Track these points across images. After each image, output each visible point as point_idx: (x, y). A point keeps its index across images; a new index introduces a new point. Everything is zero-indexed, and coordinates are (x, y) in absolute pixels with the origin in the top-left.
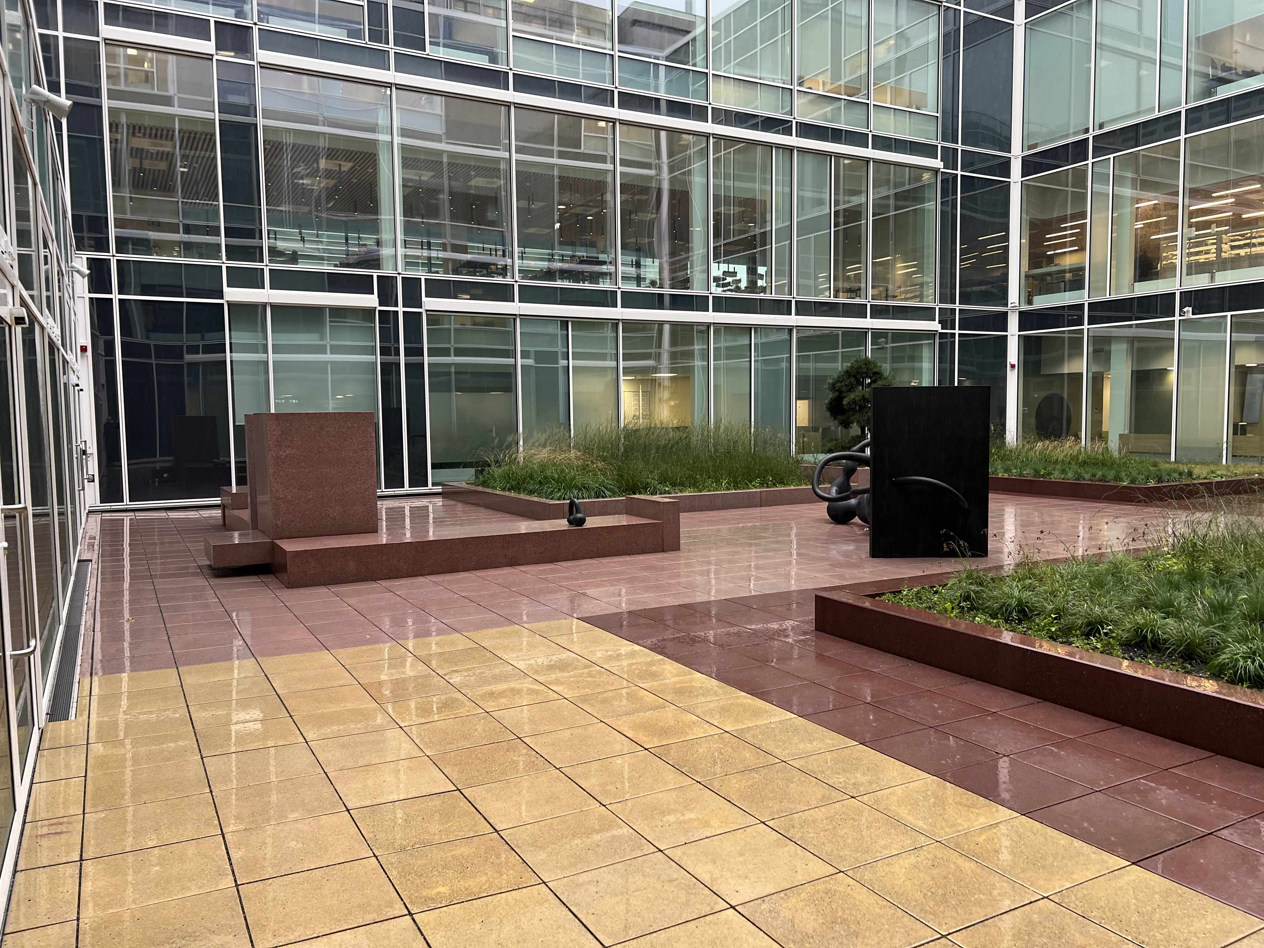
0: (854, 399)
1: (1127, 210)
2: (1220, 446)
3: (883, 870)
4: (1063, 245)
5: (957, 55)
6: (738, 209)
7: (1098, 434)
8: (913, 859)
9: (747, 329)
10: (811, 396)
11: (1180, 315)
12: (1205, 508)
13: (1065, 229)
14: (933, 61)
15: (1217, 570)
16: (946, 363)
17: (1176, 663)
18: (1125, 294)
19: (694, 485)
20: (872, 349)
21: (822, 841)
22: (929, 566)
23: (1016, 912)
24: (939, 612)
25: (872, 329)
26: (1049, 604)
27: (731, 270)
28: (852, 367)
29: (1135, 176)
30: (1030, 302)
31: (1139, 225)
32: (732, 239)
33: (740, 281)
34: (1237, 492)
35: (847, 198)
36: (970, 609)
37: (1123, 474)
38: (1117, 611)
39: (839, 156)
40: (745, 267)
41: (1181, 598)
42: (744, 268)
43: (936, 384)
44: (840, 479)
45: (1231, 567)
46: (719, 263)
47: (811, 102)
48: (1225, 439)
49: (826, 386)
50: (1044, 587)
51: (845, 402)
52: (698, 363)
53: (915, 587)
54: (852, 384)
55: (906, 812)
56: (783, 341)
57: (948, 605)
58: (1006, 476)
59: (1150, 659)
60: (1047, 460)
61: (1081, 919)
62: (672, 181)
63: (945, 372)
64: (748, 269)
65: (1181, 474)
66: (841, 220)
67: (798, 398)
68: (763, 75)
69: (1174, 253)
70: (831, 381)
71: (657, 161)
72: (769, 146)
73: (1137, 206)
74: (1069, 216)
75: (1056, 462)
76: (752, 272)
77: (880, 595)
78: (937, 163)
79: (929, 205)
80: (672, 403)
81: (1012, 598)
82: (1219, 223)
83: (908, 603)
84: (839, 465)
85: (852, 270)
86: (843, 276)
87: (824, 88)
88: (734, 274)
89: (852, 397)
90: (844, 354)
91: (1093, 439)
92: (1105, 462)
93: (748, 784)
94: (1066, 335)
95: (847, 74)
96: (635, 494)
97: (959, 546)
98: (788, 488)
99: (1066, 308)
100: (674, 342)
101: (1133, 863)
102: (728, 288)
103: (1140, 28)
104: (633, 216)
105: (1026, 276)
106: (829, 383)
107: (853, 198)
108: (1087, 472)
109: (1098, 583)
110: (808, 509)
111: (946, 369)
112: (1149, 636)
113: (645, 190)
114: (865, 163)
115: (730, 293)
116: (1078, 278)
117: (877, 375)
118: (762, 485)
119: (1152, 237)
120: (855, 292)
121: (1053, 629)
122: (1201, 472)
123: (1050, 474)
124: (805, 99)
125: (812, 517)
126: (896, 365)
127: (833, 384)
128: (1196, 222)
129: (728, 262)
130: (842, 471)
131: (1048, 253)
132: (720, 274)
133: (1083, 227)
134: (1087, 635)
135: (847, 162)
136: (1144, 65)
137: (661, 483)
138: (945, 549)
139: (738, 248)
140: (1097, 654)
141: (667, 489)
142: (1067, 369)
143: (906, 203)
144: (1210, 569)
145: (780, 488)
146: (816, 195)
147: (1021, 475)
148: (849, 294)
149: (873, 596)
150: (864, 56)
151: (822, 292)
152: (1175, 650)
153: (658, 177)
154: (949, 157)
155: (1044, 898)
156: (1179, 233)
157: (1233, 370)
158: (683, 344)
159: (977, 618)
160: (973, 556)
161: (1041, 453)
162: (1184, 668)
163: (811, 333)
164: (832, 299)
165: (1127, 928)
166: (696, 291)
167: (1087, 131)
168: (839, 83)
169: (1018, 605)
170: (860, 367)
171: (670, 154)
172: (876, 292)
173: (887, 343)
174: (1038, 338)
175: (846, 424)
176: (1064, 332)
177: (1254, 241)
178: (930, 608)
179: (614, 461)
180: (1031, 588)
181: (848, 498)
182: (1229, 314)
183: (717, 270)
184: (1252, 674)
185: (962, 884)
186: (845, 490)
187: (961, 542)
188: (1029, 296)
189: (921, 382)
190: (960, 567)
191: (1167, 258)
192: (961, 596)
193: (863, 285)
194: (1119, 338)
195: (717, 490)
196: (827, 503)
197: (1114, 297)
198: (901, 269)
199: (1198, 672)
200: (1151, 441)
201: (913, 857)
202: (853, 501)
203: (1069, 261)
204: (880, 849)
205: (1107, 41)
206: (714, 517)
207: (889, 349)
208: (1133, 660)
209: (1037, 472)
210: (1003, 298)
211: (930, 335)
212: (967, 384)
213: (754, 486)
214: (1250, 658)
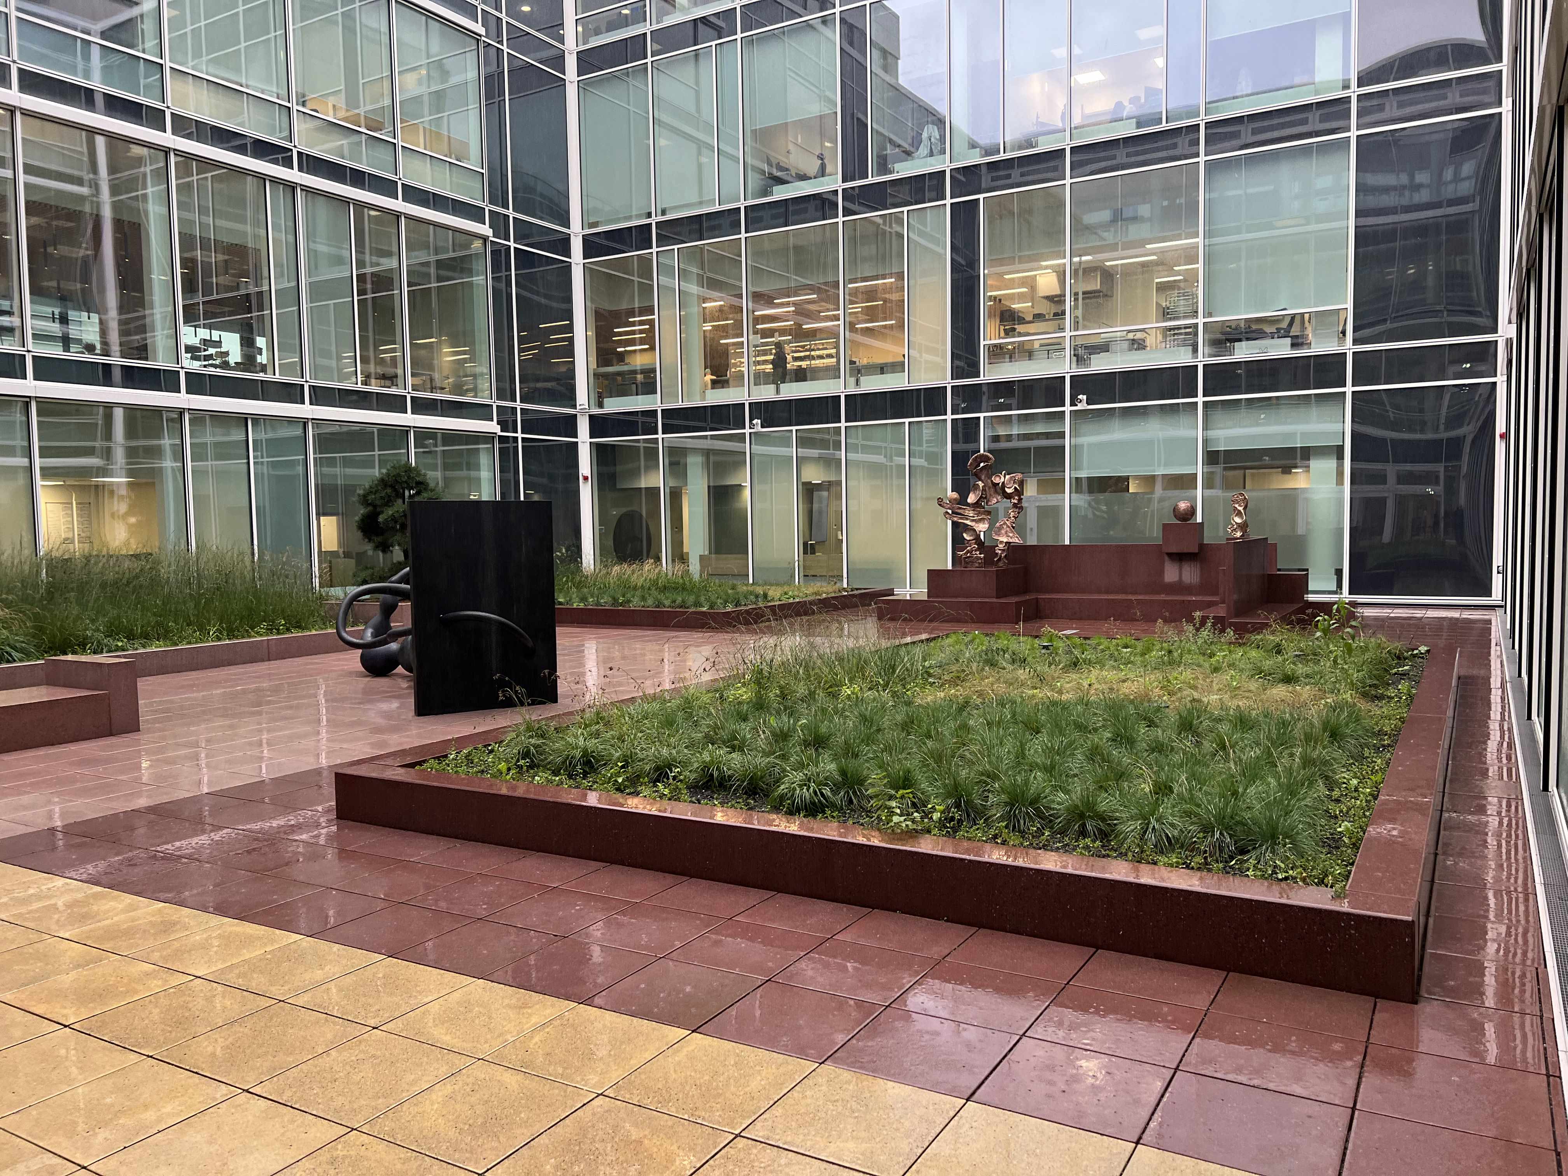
0: (392, 515)
1: (694, 310)
2: (792, 565)
3: (410, 1113)
4: (632, 342)
5: (502, 103)
6: (221, 257)
7: (680, 556)
8: (448, 1089)
9: (243, 420)
10: (340, 511)
11: (750, 428)
12: (770, 631)
13: (633, 324)
14: (473, 106)
15: (783, 696)
16: (509, 472)
17: (741, 800)
18: (697, 402)
19: (165, 635)
20: (415, 452)
21: (330, 1095)
22: (481, 720)
23: (567, 1120)
24: (493, 776)
25: (414, 427)
26: (616, 751)
27: (215, 338)
28: (388, 475)
29: (701, 272)
30: (601, 406)
31: (708, 327)
32: (215, 297)
33: (227, 354)
34: (798, 614)
35: (375, 259)
36: (531, 767)
37: (702, 598)
38: (686, 751)
39: (361, 206)
40: (238, 335)
41: (745, 730)
42: (236, 337)
43: (498, 498)
44: (376, 618)
45: (794, 691)
46: (195, 327)
47: (318, 129)
48: (796, 558)
49: (355, 499)
50: (612, 732)
51: (381, 519)
52: (168, 464)
53: (464, 748)
54: (389, 496)
55: (443, 1031)
56: (296, 438)
57: (503, 766)
58: (582, 605)
59: (717, 799)
60: (626, 586)
61: (636, 1109)
62: (115, 206)
63: (508, 484)
64: (242, 338)
65: (757, 596)
66: (369, 286)
67: (318, 515)
68: (250, 83)
69: (742, 360)
70: (361, 492)
71: (91, 176)
72: (262, 178)
73: (704, 305)
74: (637, 310)
75: (635, 588)
76: (248, 343)
77: (420, 763)
78: (485, 230)
79: (478, 279)
80: (133, 520)
81: (577, 748)
82: (783, 332)
83: (455, 769)
84: (377, 600)
85: (387, 352)
86: (375, 357)
87: (335, 114)
88: (218, 344)
89: (391, 513)
90: (382, 457)
91: (673, 561)
92: (682, 587)
93: (228, 1043)
94: (641, 445)
95: (368, 101)
96: (65, 653)
97: (516, 692)
98: (309, 633)
99: (640, 414)
100: (131, 432)
101: (693, 1031)
102: (210, 362)
103: (698, 110)
104: (50, 250)
105: (594, 375)
106: (359, 495)
107: (383, 260)
108: (667, 598)
109: (669, 722)
110: (334, 661)
111: (510, 480)
112: (716, 774)
113: (74, 216)
114: (394, 218)
115: (214, 369)
116: (649, 381)
117: (421, 485)
118: (270, 631)
119: (722, 342)
120: (390, 379)
121: (620, 780)
122: (775, 593)
123: (629, 601)
124: (311, 124)
125: (342, 670)
126: (449, 474)
127: (365, 496)
128: (762, 329)
129: (210, 327)
130: (378, 607)
131: (619, 350)
132: (194, 341)
133: (651, 323)
134: (655, 782)
135: (373, 213)
136: (704, 151)
137: (109, 636)
138: (501, 698)
139: (227, 309)
140: (665, 802)
141: (120, 644)
142: (645, 482)
143: (450, 274)
144: (777, 696)
145: (296, 634)
146: (333, 251)
147: (598, 604)
148: (383, 381)
149: (412, 766)
150: (387, 84)
151: (346, 377)
152: (739, 786)
153: (95, 199)
154: (499, 223)
155: (599, 1095)
156: (744, 339)
157: (800, 487)
158: (147, 437)
159: (536, 778)
160: (533, 703)
161: (619, 577)
162: (748, 804)
163: (336, 429)
164: (360, 387)
165: (684, 1107)
166: (160, 362)
167: (649, 215)
168: (357, 111)
169: (583, 756)
170: (399, 475)
171: (113, 169)
172: (418, 381)
173: (436, 446)
174: (613, 447)
175: (385, 547)
176: (638, 441)
177: (813, 353)
178: (482, 772)
179: (28, 607)
180: (597, 735)
181: (385, 642)
182: (794, 428)
183: (190, 336)
184: (808, 801)
185: (507, 1104)
186: (383, 632)
187: (518, 688)
188: (599, 397)
189: (480, 495)
190: (518, 720)
191: (735, 366)
192: (519, 753)
193: (400, 371)
194: (695, 450)
195: (202, 641)
196: (360, 651)
197: (687, 404)
198: (447, 356)
199: (761, 807)
200: (730, 562)
201: (448, 1086)
202: (394, 646)
203: (639, 361)
204: (407, 1087)
205: (665, 118)
206: (198, 679)
207: (439, 454)
208: (699, 803)
209: (615, 599)
210: (570, 398)
211: (488, 438)
212: (536, 498)
213: (257, 633)
214: (805, 785)
